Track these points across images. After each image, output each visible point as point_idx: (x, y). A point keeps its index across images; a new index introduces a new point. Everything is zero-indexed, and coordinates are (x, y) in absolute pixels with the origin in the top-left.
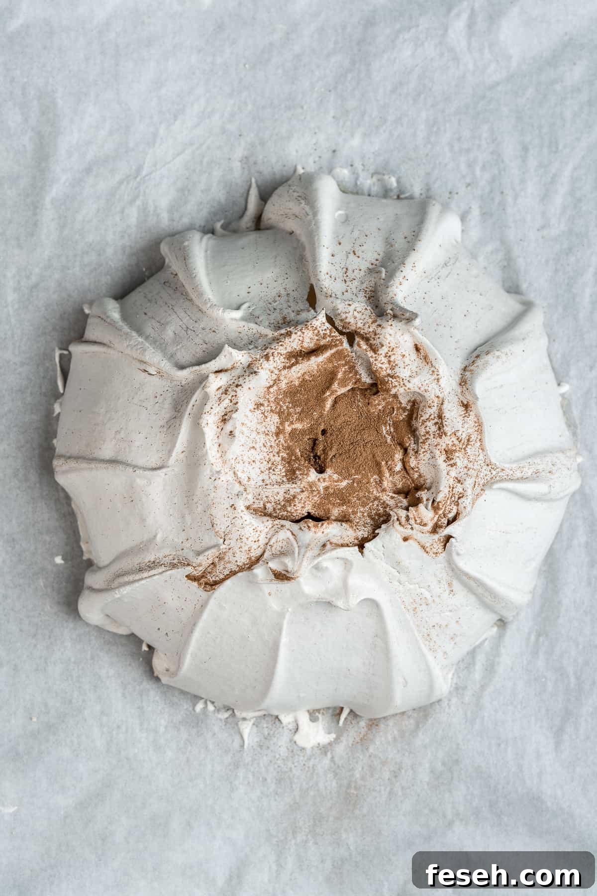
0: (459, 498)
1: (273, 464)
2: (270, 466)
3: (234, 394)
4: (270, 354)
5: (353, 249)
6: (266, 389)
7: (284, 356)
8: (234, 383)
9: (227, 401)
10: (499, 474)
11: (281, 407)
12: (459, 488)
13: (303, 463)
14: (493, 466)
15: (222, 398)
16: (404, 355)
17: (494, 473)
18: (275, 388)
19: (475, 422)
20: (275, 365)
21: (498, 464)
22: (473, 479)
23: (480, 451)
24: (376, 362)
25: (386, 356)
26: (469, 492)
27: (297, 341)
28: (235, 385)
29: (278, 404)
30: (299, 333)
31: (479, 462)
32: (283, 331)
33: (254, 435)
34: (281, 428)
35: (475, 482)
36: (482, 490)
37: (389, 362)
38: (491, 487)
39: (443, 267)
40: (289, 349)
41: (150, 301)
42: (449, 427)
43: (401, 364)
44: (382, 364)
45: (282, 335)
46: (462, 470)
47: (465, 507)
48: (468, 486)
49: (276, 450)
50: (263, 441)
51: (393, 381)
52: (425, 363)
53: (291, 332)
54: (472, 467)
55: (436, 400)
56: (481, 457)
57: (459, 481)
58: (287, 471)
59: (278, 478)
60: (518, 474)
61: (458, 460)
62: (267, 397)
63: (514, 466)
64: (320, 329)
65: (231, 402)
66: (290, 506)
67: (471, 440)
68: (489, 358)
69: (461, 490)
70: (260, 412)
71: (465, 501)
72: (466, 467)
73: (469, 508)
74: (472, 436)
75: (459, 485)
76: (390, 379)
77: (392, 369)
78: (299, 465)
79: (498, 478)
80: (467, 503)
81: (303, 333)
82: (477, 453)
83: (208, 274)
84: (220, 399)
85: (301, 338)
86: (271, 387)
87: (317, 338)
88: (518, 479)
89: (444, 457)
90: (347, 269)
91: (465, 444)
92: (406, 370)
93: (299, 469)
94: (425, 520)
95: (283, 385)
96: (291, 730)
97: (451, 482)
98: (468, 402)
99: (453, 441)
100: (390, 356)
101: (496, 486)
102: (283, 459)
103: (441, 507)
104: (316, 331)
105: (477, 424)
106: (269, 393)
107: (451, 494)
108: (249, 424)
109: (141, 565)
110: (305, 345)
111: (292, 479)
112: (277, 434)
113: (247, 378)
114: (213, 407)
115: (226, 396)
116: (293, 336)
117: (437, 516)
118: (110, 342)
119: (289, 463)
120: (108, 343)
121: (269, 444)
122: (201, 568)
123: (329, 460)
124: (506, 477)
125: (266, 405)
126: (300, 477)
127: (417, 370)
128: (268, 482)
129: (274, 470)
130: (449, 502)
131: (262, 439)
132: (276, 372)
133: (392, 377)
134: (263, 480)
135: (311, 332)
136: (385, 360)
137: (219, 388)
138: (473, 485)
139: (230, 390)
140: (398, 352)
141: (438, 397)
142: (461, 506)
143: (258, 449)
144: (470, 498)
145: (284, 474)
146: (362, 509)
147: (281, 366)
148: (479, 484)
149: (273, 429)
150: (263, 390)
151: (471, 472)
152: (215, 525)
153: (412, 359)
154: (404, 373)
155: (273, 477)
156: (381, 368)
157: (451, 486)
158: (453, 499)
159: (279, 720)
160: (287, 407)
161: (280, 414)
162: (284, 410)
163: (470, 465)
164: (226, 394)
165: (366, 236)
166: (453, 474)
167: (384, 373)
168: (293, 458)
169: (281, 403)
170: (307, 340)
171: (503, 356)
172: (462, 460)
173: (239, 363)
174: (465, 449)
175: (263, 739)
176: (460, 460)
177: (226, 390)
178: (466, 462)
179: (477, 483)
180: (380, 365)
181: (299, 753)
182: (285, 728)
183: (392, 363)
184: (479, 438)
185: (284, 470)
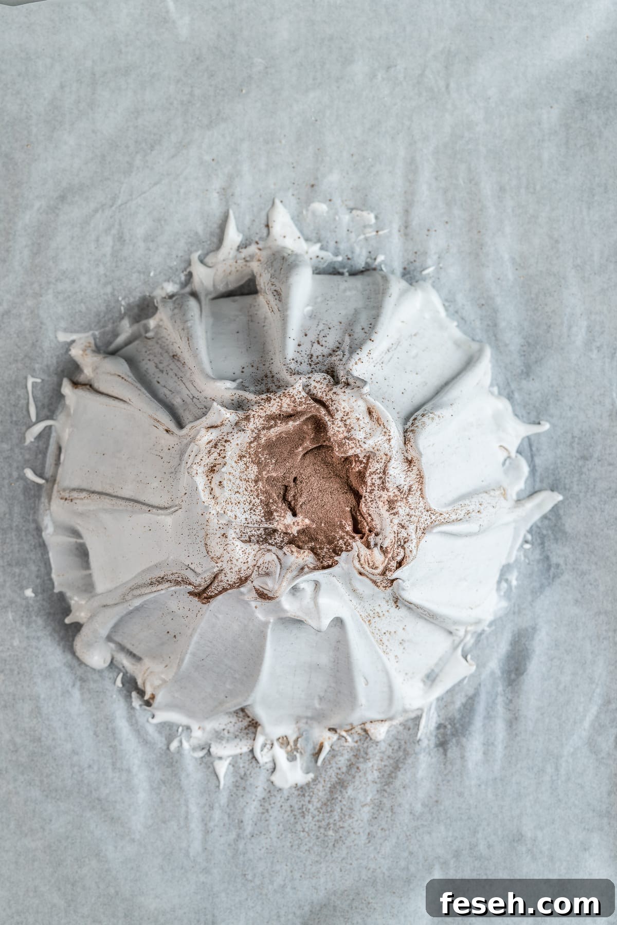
0: (405, 542)
1: (254, 505)
2: (251, 506)
3: (222, 448)
4: (252, 416)
5: (317, 339)
6: (248, 445)
7: (263, 419)
8: (223, 438)
9: (216, 455)
10: (438, 519)
11: (260, 458)
12: (404, 534)
13: (280, 506)
14: (432, 512)
15: (212, 451)
16: (359, 419)
17: (434, 517)
18: (255, 443)
19: (417, 475)
20: (255, 426)
21: (436, 509)
22: (415, 525)
23: (421, 499)
24: (334, 426)
25: (342, 421)
26: (413, 536)
27: (275, 406)
28: (224, 440)
29: (257, 456)
30: (278, 400)
31: (420, 509)
32: (264, 396)
33: (238, 481)
34: (260, 476)
35: (417, 527)
36: (423, 533)
37: (345, 425)
38: (430, 532)
39: (386, 353)
40: (268, 413)
41: (162, 371)
42: (391, 483)
43: (356, 427)
44: (339, 427)
45: (262, 399)
46: (404, 518)
47: (411, 551)
48: (412, 531)
49: (256, 494)
50: (244, 486)
51: (350, 443)
52: (377, 425)
53: (271, 398)
54: (414, 514)
55: (384, 457)
56: (421, 504)
57: (403, 527)
58: (264, 513)
59: (258, 518)
60: (454, 517)
61: (400, 509)
62: (249, 451)
63: (450, 509)
64: (296, 397)
65: (220, 455)
66: (271, 539)
67: (412, 490)
68: (425, 419)
69: (405, 535)
70: (243, 462)
71: (411, 545)
72: (408, 515)
73: (414, 552)
74: (414, 486)
75: (403, 530)
76: (347, 441)
77: (349, 431)
78: (277, 507)
79: (437, 522)
80: (413, 548)
81: (281, 400)
82: (418, 501)
83: (209, 354)
84: (209, 452)
85: (279, 404)
86: (251, 442)
87: (293, 404)
88: (453, 521)
89: (387, 507)
90: (312, 355)
91: (407, 493)
92: (361, 432)
93: (277, 511)
94: (377, 564)
95: (263, 441)
96: (268, 770)
97: (396, 528)
98: (412, 458)
99: (394, 493)
100: (345, 421)
101: (435, 530)
102: (261, 501)
103: (389, 551)
104: (293, 399)
105: (418, 477)
106: (250, 447)
107: (396, 539)
108: (234, 473)
109: (153, 580)
110: (284, 409)
111: (270, 520)
112: (256, 482)
113: (235, 435)
114: (203, 459)
115: (215, 450)
116: (272, 401)
117: (387, 559)
118: (130, 400)
119: (267, 505)
120: (128, 401)
121: (249, 489)
122: (201, 588)
123: (299, 506)
124: (443, 520)
125: (248, 457)
126: (277, 518)
127: (371, 431)
128: (249, 521)
129: (254, 511)
130: (396, 546)
131: (243, 485)
132: (256, 431)
133: (348, 439)
134: (246, 519)
135: (289, 399)
136: (340, 424)
137: (210, 442)
138: (415, 530)
139: (219, 444)
140: (353, 415)
141: (386, 455)
142: (407, 551)
143: (242, 493)
144: (415, 541)
145: (263, 515)
146: (328, 546)
147: (260, 427)
148: (420, 528)
149: (253, 477)
150: (246, 445)
151: (414, 519)
152: (210, 552)
153: (366, 422)
154: (359, 435)
155: (253, 517)
156: (339, 431)
157: (396, 532)
158: (399, 543)
159: (256, 760)
160: (265, 458)
161: (259, 464)
162: (262, 461)
163: (412, 512)
164: (215, 448)
165: (330, 328)
166: (396, 521)
167: (341, 436)
168: (271, 501)
169: (260, 455)
170: (285, 405)
171: (436, 418)
172: (404, 508)
173: (227, 421)
174: (406, 498)
175: (239, 779)
176: (402, 508)
177: (216, 445)
178: (408, 510)
179: (418, 528)
180: (337, 429)
181: (276, 793)
182: (262, 768)
183: (348, 426)
184: (420, 487)
185: (262, 511)
